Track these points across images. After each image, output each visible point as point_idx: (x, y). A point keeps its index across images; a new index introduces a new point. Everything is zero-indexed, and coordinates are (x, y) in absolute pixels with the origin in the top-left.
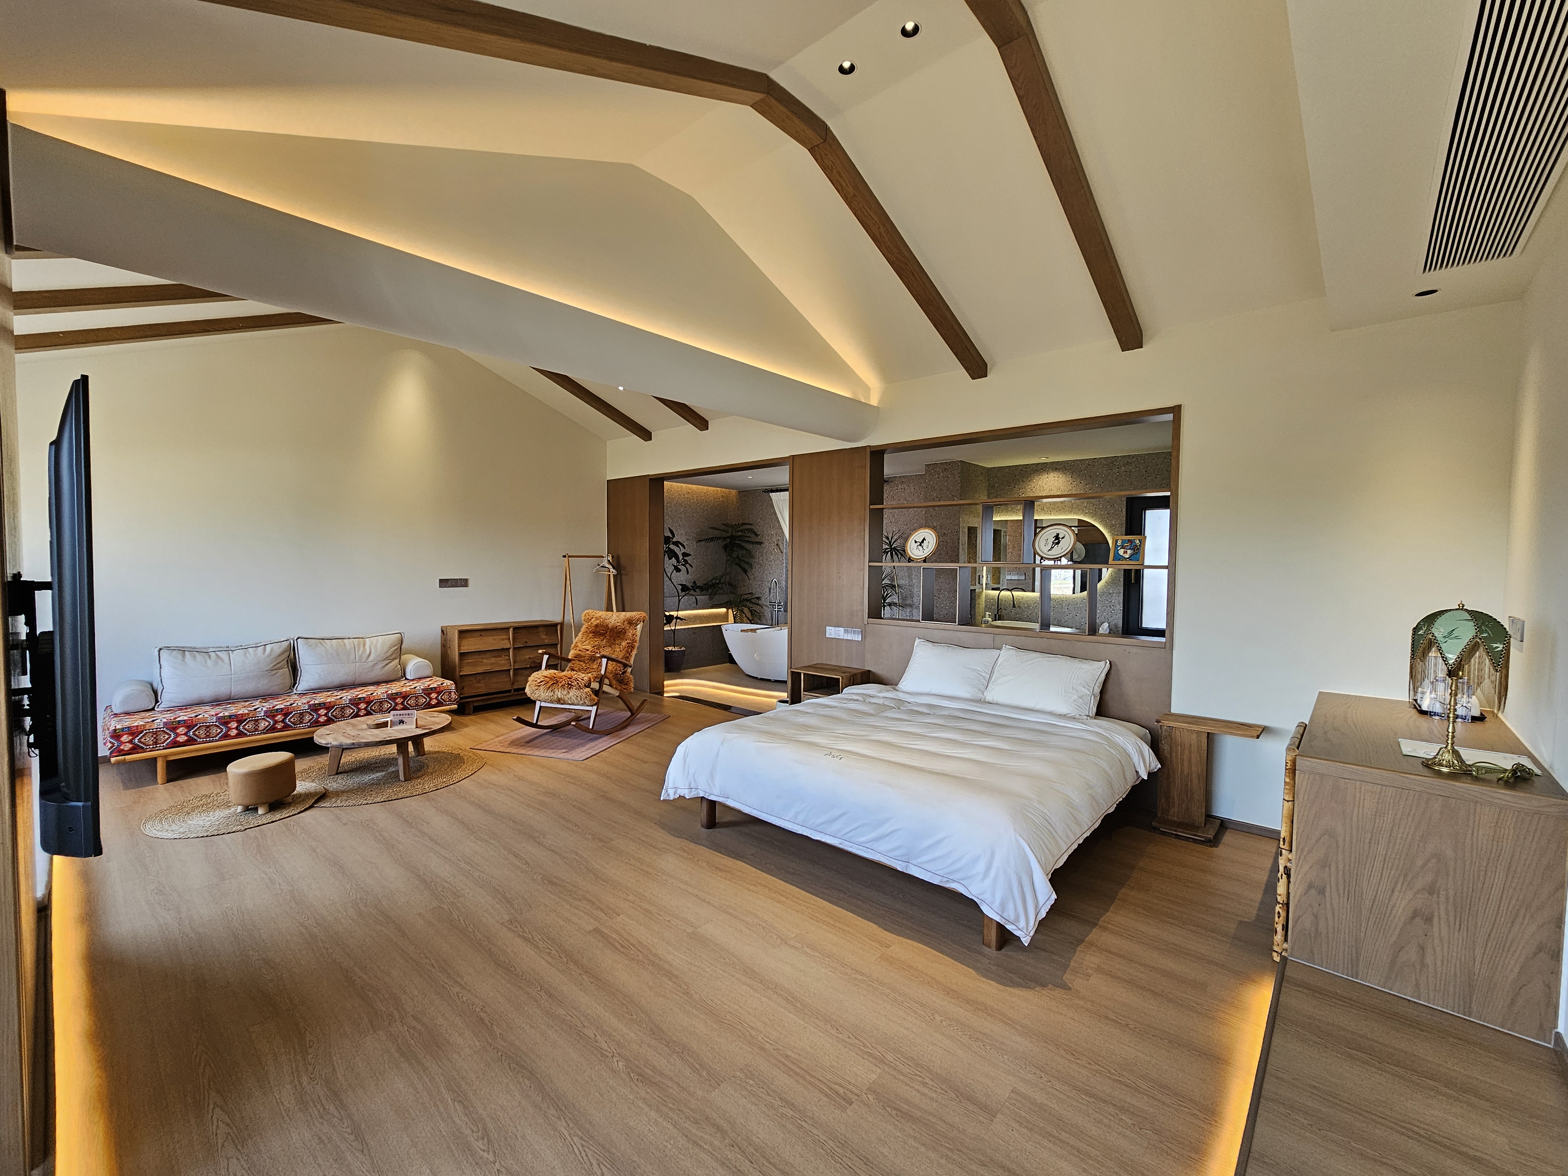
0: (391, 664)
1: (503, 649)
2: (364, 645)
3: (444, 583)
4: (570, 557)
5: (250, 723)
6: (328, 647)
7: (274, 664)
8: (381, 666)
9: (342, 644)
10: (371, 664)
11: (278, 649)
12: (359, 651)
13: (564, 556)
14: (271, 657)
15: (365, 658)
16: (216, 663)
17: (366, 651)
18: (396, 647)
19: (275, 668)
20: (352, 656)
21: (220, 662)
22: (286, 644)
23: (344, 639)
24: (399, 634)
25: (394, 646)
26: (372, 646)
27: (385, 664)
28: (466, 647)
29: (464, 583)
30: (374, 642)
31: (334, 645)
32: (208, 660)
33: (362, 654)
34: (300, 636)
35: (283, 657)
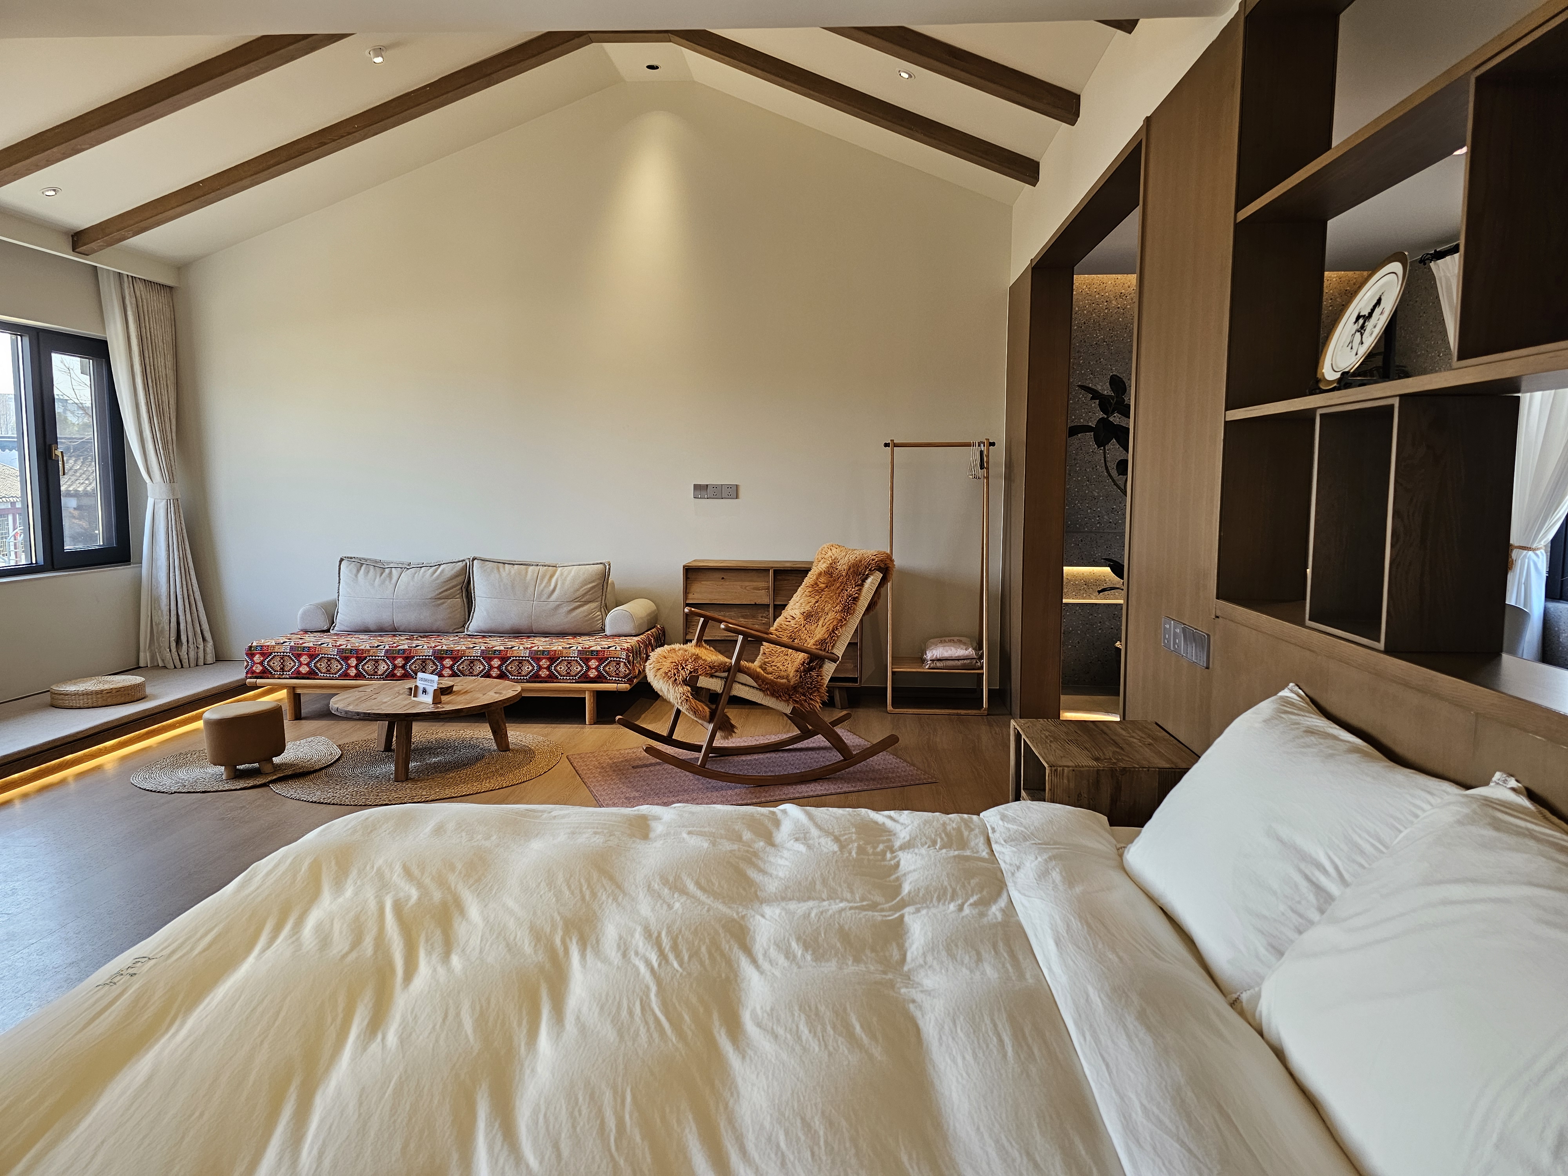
0: (581, 609)
1: (756, 604)
2: (551, 577)
3: (701, 490)
4: (896, 445)
5: (369, 663)
6: (504, 574)
7: (442, 590)
8: (565, 609)
9: (524, 572)
10: (552, 605)
11: (449, 571)
12: (540, 584)
13: (886, 445)
14: (438, 581)
15: (546, 596)
16: (383, 582)
17: (550, 585)
18: (594, 584)
19: (441, 597)
20: (531, 589)
21: (387, 582)
22: (461, 565)
23: (530, 565)
24: (601, 566)
25: (590, 583)
26: (559, 579)
27: (572, 607)
28: (696, 596)
29: (733, 492)
30: (565, 574)
31: (513, 572)
32: (378, 577)
33: (542, 591)
34: (477, 556)
35: (454, 582)
